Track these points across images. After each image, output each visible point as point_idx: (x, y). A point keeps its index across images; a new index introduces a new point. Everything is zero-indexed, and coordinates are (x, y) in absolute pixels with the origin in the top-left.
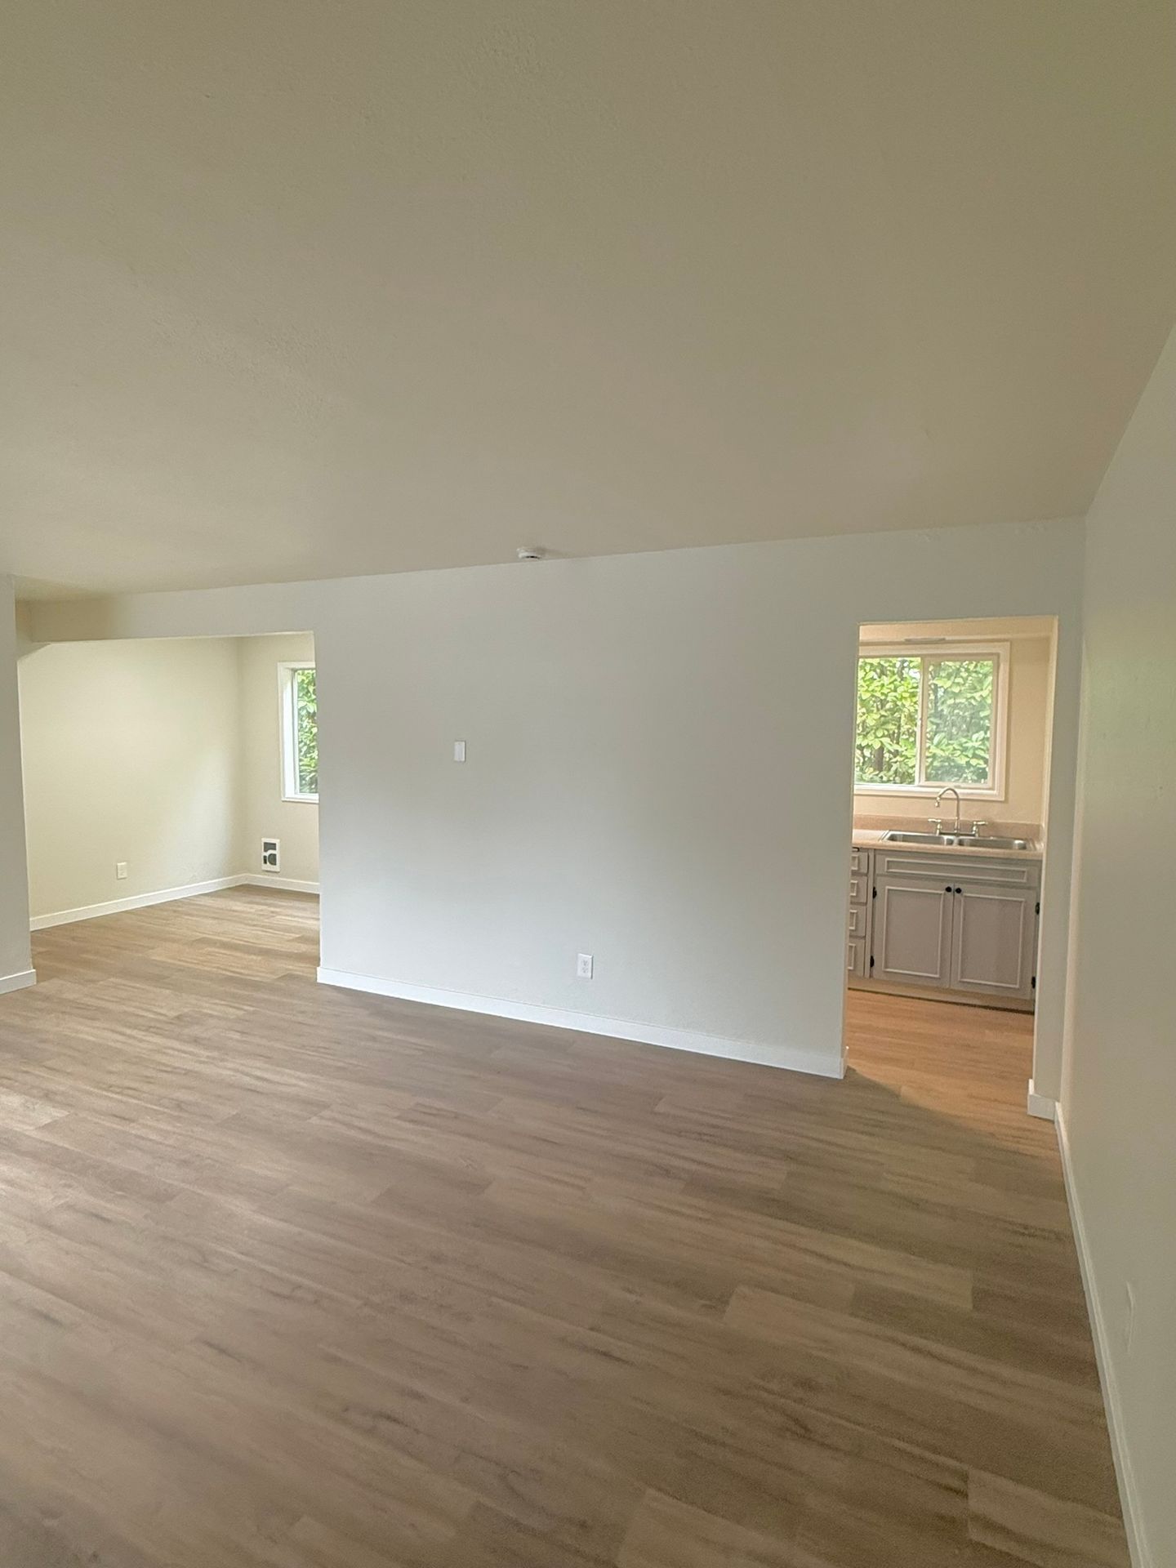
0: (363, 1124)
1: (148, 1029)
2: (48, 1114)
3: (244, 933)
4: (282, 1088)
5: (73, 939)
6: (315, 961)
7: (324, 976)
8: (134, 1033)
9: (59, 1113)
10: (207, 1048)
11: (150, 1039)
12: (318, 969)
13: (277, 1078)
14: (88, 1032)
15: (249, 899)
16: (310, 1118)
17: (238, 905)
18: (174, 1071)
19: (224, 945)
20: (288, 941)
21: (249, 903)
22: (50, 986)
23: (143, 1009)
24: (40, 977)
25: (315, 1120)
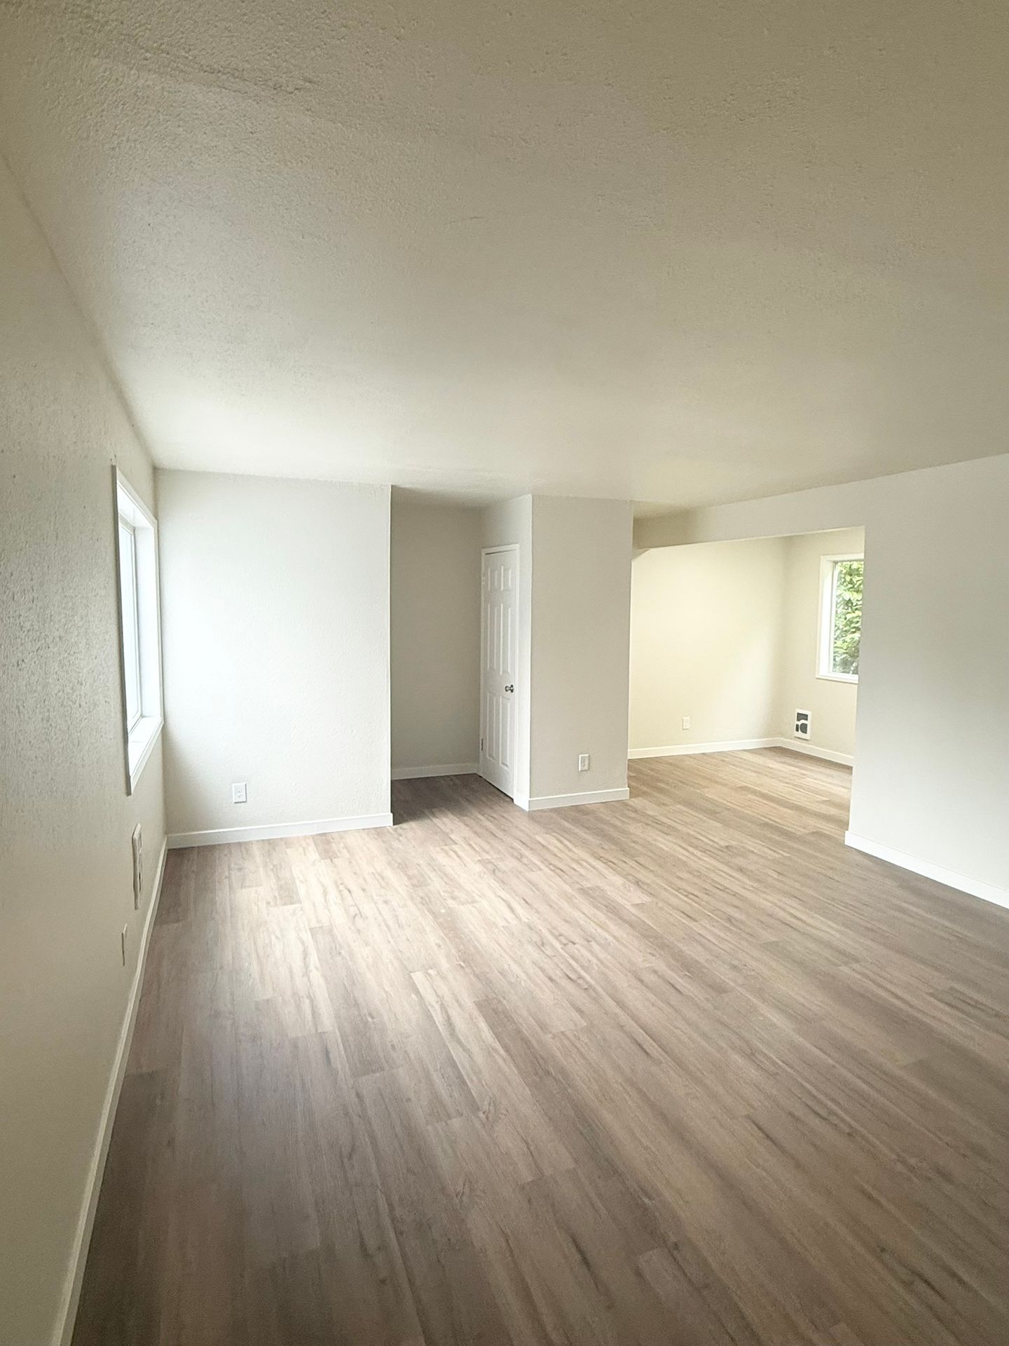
0: (893, 989)
1: (704, 851)
2: (638, 897)
3: (779, 788)
4: (814, 931)
5: (652, 770)
6: (844, 825)
7: (852, 839)
8: (695, 852)
9: (646, 899)
10: (749, 877)
11: (706, 859)
12: (846, 832)
13: (810, 921)
14: (664, 843)
15: (783, 760)
16: (840, 966)
17: (774, 764)
18: (724, 890)
19: (764, 796)
20: (817, 802)
21: (782, 763)
22: (637, 802)
23: (701, 835)
24: (632, 795)
25: (844, 969)
